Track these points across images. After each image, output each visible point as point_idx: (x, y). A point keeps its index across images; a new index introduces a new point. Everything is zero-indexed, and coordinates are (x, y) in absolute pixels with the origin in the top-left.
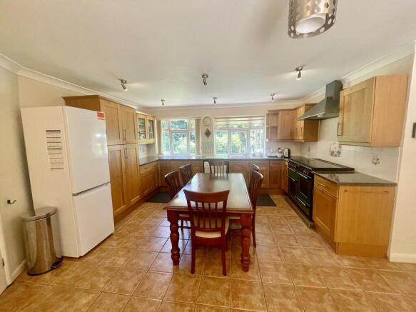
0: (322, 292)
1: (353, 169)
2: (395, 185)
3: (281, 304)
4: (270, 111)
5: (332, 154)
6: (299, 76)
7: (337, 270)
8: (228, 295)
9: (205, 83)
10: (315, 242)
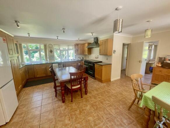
0: (104, 92)
1: (102, 62)
2: (111, 64)
3: (99, 97)
4: (76, 44)
5: (96, 58)
6: (92, 35)
7: (104, 86)
8: (86, 102)
9: (64, 32)
10: (97, 82)
